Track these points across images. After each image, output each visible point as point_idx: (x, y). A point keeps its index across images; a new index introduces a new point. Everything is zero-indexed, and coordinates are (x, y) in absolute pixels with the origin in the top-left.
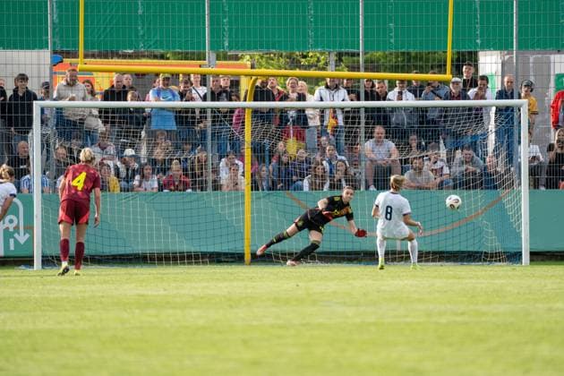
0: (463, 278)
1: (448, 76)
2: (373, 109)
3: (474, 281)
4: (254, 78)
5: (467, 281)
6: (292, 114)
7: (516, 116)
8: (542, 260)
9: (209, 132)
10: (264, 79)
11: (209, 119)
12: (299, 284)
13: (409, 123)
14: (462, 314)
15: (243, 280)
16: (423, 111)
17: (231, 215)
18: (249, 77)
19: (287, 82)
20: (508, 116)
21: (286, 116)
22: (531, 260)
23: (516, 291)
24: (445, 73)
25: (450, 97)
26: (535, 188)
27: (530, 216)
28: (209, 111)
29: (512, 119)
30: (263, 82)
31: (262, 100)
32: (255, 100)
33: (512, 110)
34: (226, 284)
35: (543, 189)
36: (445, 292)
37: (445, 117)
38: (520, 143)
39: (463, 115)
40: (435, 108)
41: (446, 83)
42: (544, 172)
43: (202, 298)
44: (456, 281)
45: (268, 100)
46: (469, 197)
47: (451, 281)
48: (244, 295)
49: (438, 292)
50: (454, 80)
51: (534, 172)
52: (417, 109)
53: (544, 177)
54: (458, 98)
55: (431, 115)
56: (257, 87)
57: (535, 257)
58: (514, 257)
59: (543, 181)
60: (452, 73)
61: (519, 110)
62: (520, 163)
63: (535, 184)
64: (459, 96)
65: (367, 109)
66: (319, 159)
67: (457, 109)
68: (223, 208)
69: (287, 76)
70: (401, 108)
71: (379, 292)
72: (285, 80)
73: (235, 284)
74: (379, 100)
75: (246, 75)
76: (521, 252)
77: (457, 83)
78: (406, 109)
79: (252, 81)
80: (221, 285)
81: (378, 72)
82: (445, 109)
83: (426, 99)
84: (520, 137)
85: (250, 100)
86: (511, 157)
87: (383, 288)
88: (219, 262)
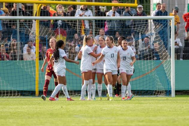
0: (143, 103)
1: (135, 4)
2: (99, 20)
3: (148, 105)
4: (40, 5)
5: (145, 105)
6: (60, 22)
7: (168, 24)
8: (181, 94)
9: (18, 31)
10: (45, 5)
11: (18, 25)
12: (63, 106)
13: (117, 28)
14: (143, 121)
15: (35, 104)
16: (123, 22)
17: (31, 72)
18: (38, 4)
19: (57, 7)
20: (165, 24)
21: (57, 24)
22: (176, 94)
23: (169, 110)
24: (134, 3)
25: (137, 15)
26: (178, 59)
27: (175, 73)
28: (18, 21)
29: (167, 26)
30: (45, 7)
31: (44, 15)
32: (41, 15)
33: (167, 22)
34: (26, 106)
35: (181, 60)
36: (134, 110)
37: (135, 25)
38: (170, 37)
39: (143, 24)
40: (129, 20)
41: (135, 8)
42: (182, 52)
43: (14, 113)
44: (140, 105)
45: (47, 15)
46: (147, 63)
47: (137, 105)
48: (35, 112)
49: (131, 110)
50: (138, 6)
51: (177, 51)
52: (120, 20)
53: (182, 54)
54: (140, 15)
55: (127, 24)
56: (42, 9)
57: (177, 93)
58: (168, 93)
59: (182, 56)
60: (138, 3)
61: (170, 21)
62: (171, 47)
63: (178, 57)
64: (141, 14)
65: (96, 20)
66: (73, 45)
67: (140, 20)
68: (27, 69)
69: (57, 4)
70: (114, 20)
71: (102, 110)
72: (56, 6)
73: (31, 106)
74: (102, 16)
75: (36, 3)
76: (171, 91)
77: (140, 8)
78: (116, 21)
79: (39, 7)
80: (24, 107)
81: (101, 2)
82: (135, 21)
83: (125, 15)
84: (170, 35)
85: (38, 16)
86: (166, 44)
87: (103, 108)
88: (24, 95)
